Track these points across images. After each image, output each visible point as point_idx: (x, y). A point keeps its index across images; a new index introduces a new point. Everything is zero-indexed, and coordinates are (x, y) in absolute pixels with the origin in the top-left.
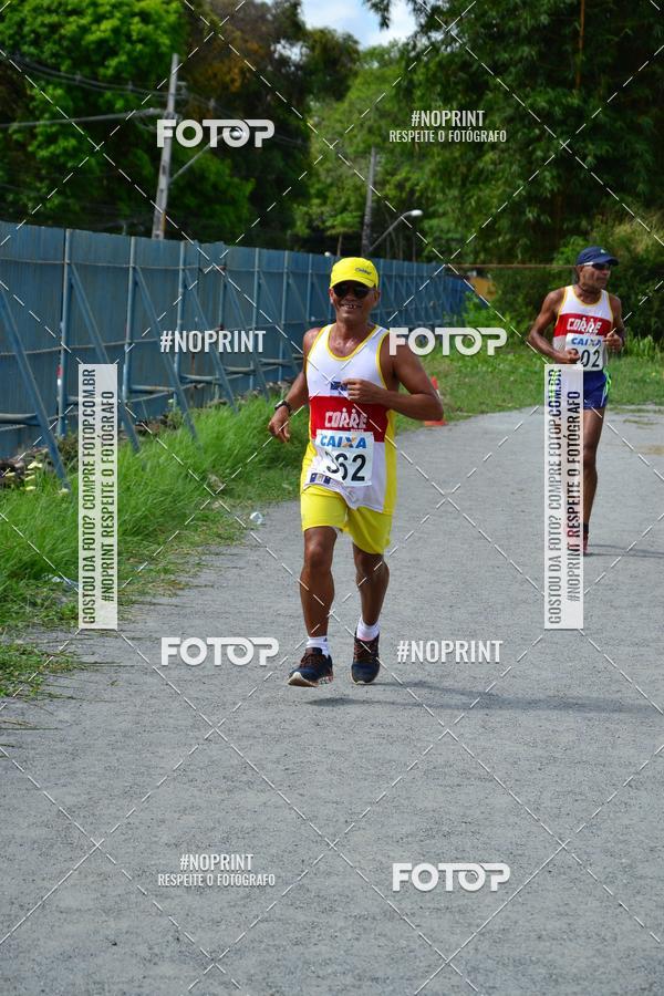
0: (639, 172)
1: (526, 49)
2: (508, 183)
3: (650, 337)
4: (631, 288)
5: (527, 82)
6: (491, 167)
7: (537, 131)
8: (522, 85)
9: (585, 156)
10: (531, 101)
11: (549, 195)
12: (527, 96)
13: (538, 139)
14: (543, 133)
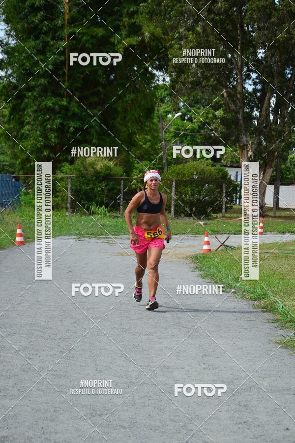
0: (93, 134)
1: (43, 80)
2: (36, 139)
3: (103, 207)
4: (95, 185)
5: (43, 94)
6: (27, 132)
7: (48, 116)
8: (41, 96)
9: (70, 127)
10: (45, 103)
11: (54, 145)
12: (43, 101)
13: (48, 120)
14: (50, 117)
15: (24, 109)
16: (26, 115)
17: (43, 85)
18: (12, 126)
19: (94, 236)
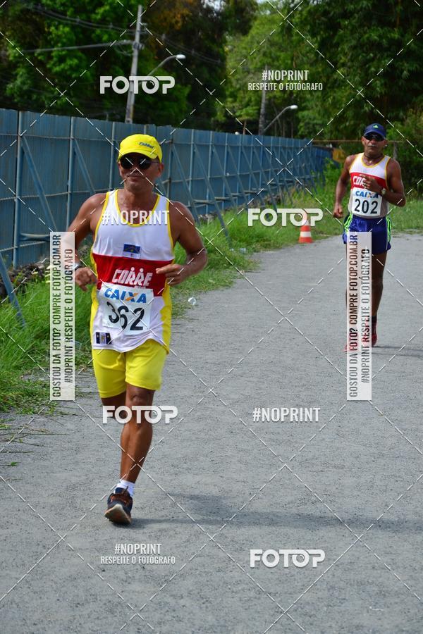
1: (364, 2)
5: (365, 23)
7: (372, 55)
8: (361, 25)
9: (402, 71)
10: (367, 36)
11: (379, 96)
12: (365, 33)
13: (373, 60)
14: (375, 56)
15: (337, 45)
16: (341, 53)
17: (365, 8)
18: (320, 70)
19: (417, 231)
